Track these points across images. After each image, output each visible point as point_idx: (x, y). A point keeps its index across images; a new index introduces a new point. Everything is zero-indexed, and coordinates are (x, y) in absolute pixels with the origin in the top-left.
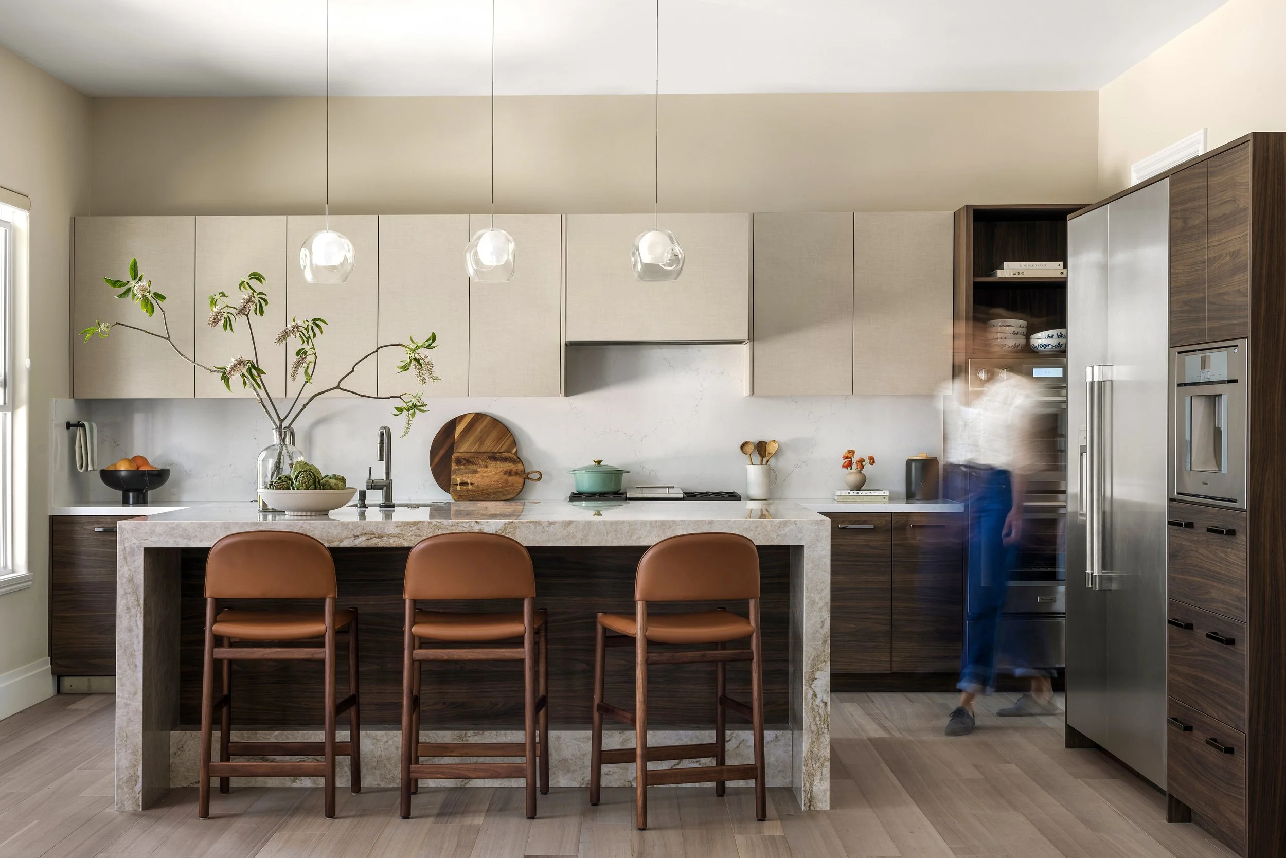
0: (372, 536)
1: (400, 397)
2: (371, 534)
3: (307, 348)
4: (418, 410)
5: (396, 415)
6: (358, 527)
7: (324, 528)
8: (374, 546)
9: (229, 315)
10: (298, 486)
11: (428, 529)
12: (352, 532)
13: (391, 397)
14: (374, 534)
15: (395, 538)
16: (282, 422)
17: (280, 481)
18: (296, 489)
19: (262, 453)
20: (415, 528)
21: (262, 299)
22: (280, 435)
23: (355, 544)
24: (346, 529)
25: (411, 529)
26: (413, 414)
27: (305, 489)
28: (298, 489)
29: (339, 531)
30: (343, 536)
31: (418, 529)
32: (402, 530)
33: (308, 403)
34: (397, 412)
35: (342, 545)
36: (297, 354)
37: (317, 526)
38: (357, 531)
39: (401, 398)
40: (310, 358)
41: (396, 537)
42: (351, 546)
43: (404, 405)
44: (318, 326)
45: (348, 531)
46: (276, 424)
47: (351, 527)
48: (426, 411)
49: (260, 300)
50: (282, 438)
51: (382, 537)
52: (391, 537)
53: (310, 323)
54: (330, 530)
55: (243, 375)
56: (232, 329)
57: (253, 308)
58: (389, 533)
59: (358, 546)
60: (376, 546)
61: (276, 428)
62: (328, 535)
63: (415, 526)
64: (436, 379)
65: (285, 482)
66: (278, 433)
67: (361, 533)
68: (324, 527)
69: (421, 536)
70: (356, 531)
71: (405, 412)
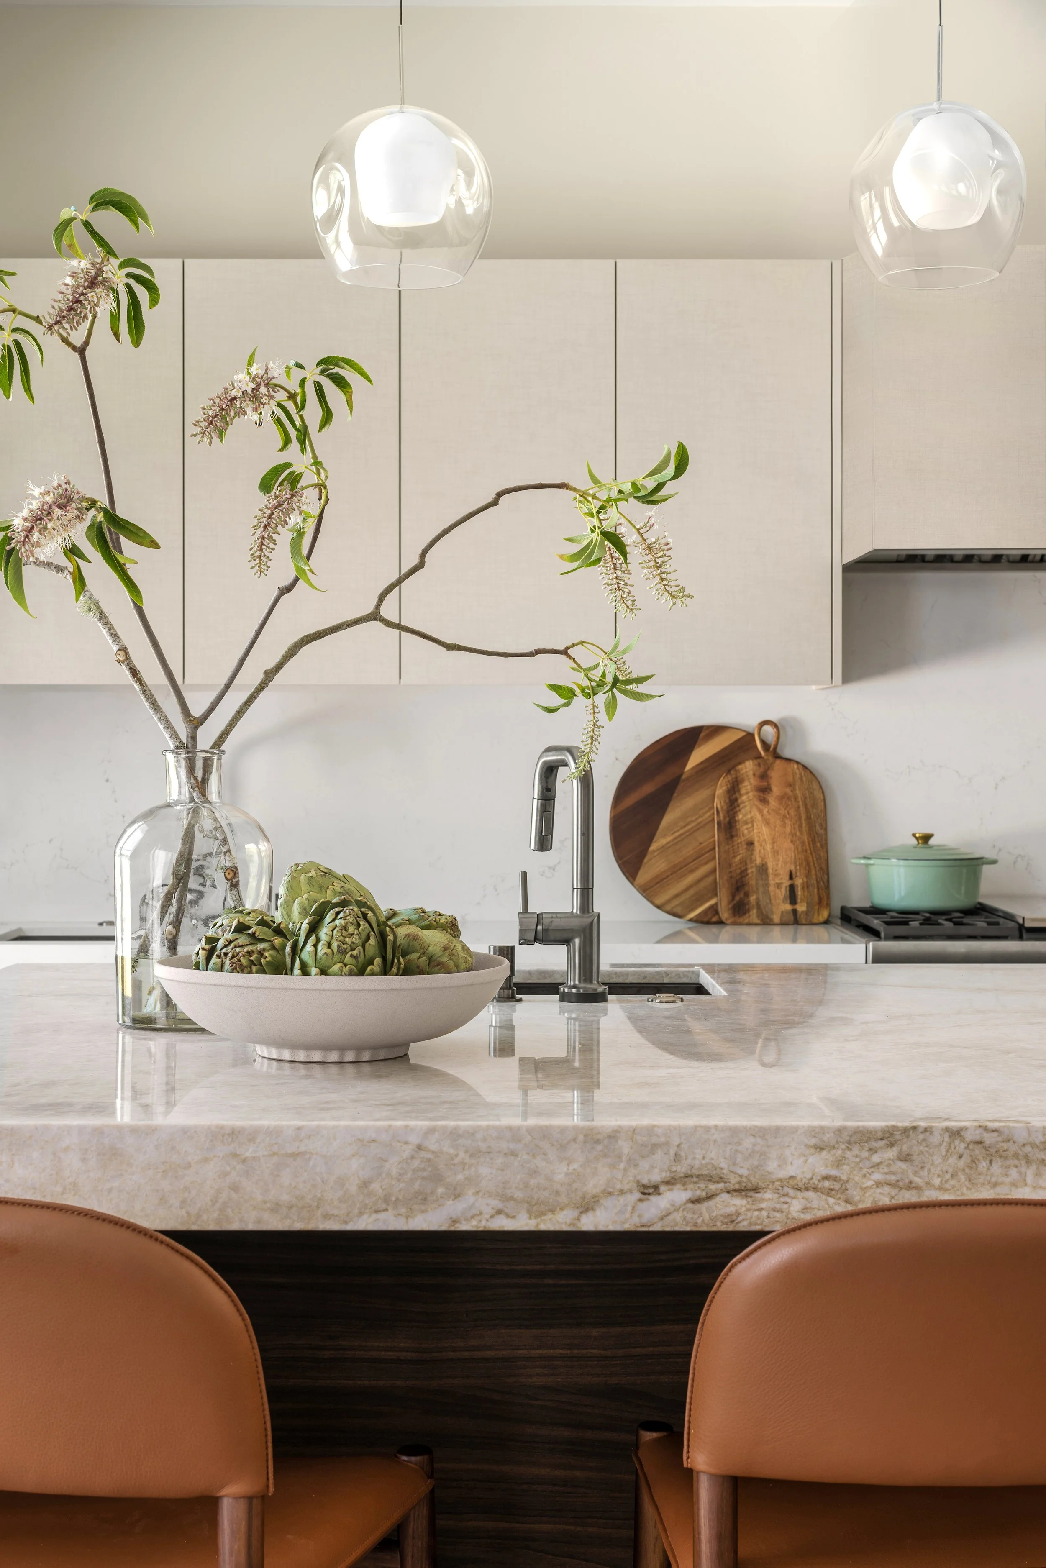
0: (713, 1187)
1: (565, 652)
2: (710, 1179)
3: (301, 463)
4: (625, 692)
5: (550, 710)
6: (655, 1147)
7: (514, 1154)
8: (723, 1228)
9: (19, 337)
10: (324, 962)
11: (945, 1158)
12: (632, 1172)
13: (538, 652)
14: (721, 1179)
15: (810, 1194)
16: (196, 728)
17: (242, 939)
18: (314, 970)
19: (130, 831)
20: (891, 1153)
21: (138, 279)
22: (191, 770)
23: (645, 1220)
24: (605, 1156)
25: (876, 1158)
26: (611, 707)
27: (351, 974)
28: (324, 972)
29: (575, 1166)
30: (593, 1185)
31: (906, 1158)
32: (838, 1163)
33: (279, 667)
34: (555, 700)
35: (589, 1223)
36: (266, 486)
37: (483, 1146)
38: (652, 1167)
39: (569, 657)
40: (310, 501)
41: (815, 1189)
42: (627, 1227)
43: (574, 679)
44: (340, 382)
45: (613, 1166)
46: (175, 735)
47: (625, 1147)
48: (652, 697)
49: (132, 282)
50: (196, 779)
51: (756, 1189)
52: (791, 1192)
53: (312, 374)
54: (539, 1162)
55: (73, 551)
56: (28, 389)
57: (106, 307)
58: (783, 1174)
59: (657, 1228)
60: (731, 1228)
61: (178, 748)
62: (533, 1182)
63: (891, 1145)
64: (679, 594)
65: (262, 940)
66: (183, 763)
67: (665, 1175)
68: (512, 1146)
69: (918, 1188)
70: (645, 1165)
71: (580, 701)
